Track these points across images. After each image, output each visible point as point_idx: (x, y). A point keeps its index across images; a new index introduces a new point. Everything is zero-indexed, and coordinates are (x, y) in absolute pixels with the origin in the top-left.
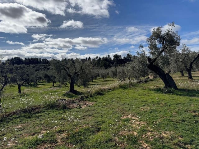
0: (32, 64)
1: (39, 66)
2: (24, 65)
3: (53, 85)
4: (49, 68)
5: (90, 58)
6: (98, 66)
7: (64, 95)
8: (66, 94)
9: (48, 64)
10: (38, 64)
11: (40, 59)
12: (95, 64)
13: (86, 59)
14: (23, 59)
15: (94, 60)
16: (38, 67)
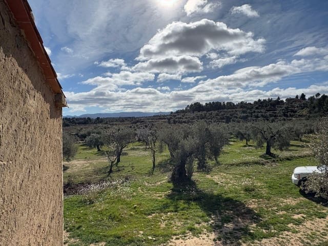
0: (215, 110)
1: (223, 113)
2: (205, 112)
3: (247, 144)
4: (236, 115)
5: (303, 96)
6: (319, 111)
7: (261, 157)
8: (263, 155)
9: (234, 110)
10: (221, 110)
11: (224, 102)
12: (314, 107)
13: (297, 97)
14: (204, 104)
15: (312, 99)
16: (222, 115)
